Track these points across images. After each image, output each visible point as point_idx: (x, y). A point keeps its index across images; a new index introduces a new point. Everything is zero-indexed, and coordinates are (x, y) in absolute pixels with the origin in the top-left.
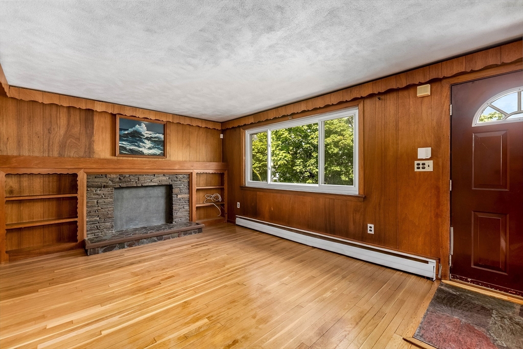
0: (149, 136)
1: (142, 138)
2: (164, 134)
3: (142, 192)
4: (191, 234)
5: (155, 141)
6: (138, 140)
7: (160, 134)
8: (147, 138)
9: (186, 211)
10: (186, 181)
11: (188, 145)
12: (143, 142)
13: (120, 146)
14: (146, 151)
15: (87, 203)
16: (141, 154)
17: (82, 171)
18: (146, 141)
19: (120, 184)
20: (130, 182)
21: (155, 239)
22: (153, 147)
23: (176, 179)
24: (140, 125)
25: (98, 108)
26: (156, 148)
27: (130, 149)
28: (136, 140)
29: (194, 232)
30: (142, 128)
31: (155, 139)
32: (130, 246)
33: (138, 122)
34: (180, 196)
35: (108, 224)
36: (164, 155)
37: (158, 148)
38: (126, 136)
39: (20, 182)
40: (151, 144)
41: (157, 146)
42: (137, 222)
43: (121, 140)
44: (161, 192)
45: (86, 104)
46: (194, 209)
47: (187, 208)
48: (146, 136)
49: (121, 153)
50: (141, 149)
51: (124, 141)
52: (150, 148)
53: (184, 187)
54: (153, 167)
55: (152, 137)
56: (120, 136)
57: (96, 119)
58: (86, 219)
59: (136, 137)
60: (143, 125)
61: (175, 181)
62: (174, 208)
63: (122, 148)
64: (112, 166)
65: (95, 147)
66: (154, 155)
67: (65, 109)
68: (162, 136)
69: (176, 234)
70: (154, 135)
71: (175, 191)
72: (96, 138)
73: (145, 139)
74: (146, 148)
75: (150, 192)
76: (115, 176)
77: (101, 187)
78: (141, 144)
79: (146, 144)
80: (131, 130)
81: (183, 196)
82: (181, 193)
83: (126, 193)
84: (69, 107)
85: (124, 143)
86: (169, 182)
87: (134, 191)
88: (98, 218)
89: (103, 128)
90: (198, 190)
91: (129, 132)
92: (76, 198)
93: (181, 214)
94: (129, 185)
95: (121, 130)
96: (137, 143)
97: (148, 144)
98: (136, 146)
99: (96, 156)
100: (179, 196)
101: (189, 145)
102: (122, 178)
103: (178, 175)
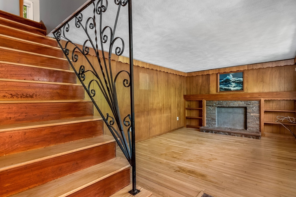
0: (234, 80)
1: (230, 82)
2: (243, 78)
3: (230, 110)
4: (250, 138)
5: (238, 83)
6: (229, 84)
7: (240, 78)
8: (233, 82)
9: (257, 124)
10: (257, 105)
11: (261, 81)
12: (231, 84)
13: (220, 88)
14: (232, 89)
15: (206, 112)
16: (230, 90)
17: (204, 99)
18: (232, 83)
19: (219, 105)
20: (223, 104)
21: (227, 133)
22: (236, 86)
23: (249, 103)
24: (229, 76)
25: (211, 73)
26: (238, 86)
27: (224, 88)
28: (227, 83)
29: (252, 137)
30: (231, 77)
31: (237, 81)
32: (215, 133)
33: (228, 74)
34: (253, 114)
35: (214, 122)
36: (242, 89)
37: (239, 86)
38: (222, 82)
39: (190, 103)
40: (235, 84)
41: (238, 85)
42: (228, 125)
43: (220, 85)
44: (242, 111)
45: (206, 72)
46: (262, 124)
47: (258, 122)
48: (232, 80)
49: (220, 91)
50: (229, 88)
51: (222, 85)
52: (234, 87)
53: (255, 108)
54: (233, 97)
55: (235, 81)
56: (220, 83)
57: (211, 77)
58: (205, 118)
59: (227, 82)
60: (231, 75)
61: (248, 105)
62: (248, 121)
63: (221, 88)
64: (214, 97)
65: (211, 89)
66: (237, 90)
67: (201, 76)
68: (241, 79)
69: (240, 135)
70: (237, 79)
71: (248, 111)
72: (211, 85)
73: (232, 82)
74: (233, 87)
75: (235, 110)
76: (216, 101)
77: (211, 106)
78: (230, 85)
79: (232, 85)
80: (225, 79)
81: (255, 114)
82: (253, 112)
83: (223, 109)
84: (202, 75)
85: (221, 86)
86: (245, 105)
87: (226, 109)
88: (210, 119)
89: (213, 81)
90: (266, 112)
91: (224, 80)
92: (202, 110)
93: (253, 125)
94: (222, 106)
95: (220, 80)
96: (227, 85)
97: (234, 84)
98: (227, 86)
99: (211, 93)
100: (251, 114)
101: (263, 81)
102: (219, 102)
103: (251, 101)
